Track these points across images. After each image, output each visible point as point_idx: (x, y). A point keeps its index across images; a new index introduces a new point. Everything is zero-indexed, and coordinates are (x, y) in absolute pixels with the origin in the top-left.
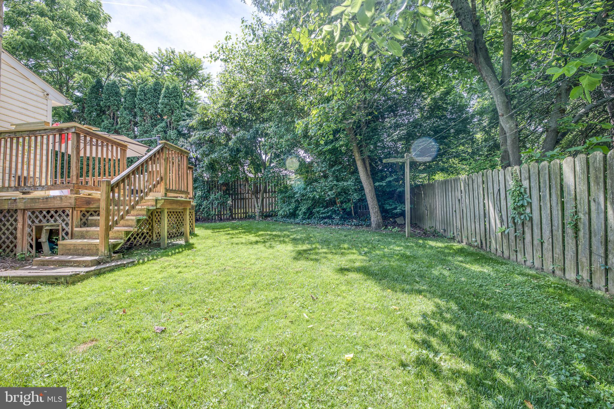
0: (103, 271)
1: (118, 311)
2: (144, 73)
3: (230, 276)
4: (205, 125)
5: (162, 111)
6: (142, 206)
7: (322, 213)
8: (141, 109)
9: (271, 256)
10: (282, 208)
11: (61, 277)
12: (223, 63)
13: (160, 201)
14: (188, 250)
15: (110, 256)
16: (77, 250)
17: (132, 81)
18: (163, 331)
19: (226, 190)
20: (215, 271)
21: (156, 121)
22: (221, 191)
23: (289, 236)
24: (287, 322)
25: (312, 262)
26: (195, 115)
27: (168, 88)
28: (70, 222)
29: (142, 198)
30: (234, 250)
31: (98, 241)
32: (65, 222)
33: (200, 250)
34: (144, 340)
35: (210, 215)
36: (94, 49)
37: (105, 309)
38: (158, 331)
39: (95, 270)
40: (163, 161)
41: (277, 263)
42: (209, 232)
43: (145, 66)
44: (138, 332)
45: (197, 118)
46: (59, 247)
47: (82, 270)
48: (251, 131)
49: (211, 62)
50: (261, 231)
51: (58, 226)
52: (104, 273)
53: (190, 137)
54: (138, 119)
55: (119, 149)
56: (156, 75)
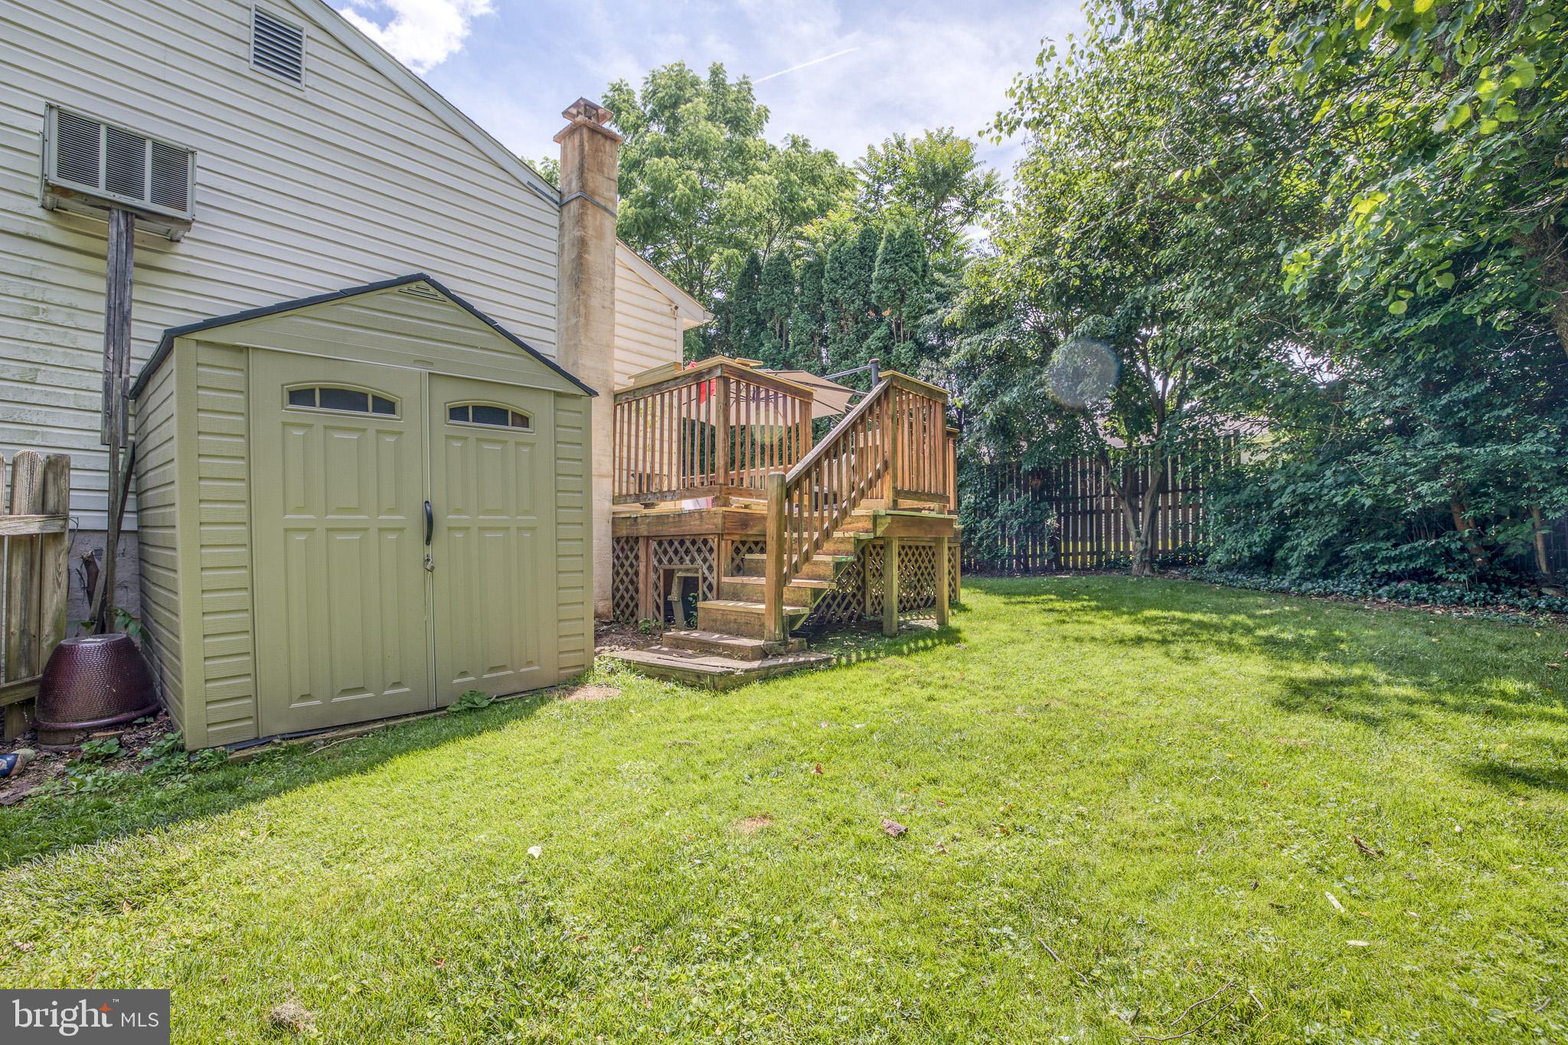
0: (773, 672)
1: (806, 764)
2: (837, 215)
3: (1062, 726)
4: (984, 316)
5: (880, 298)
6: (844, 531)
7: (1383, 561)
8: (834, 303)
9: (1188, 687)
10: (1220, 542)
11: (705, 674)
12: (1030, 133)
13: (883, 521)
14: (948, 643)
15: (785, 643)
16: (727, 622)
17: (814, 242)
18: (902, 835)
19: (1042, 488)
20: (1019, 710)
21: (866, 325)
22: (1026, 492)
23: (1249, 631)
24: (1262, 904)
25: (1352, 725)
26: (957, 294)
27: (891, 239)
28: (715, 564)
29: (844, 513)
30: (1071, 658)
31: (763, 606)
32: (707, 564)
33: (976, 648)
34: (862, 844)
35: (996, 556)
36: (744, 191)
37: (783, 757)
38: (889, 831)
39: (759, 669)
40: (888, 422)
41: (1213, 711)
42: (997, 602)
43: (840, 199)
44: (848, 822)
45: (964, 299)
46: (701, 614)
47: (739, 666)
48: (1118, 311)
49: (999, 138)
50: (1150, 607)
51: (697, 571)
52: (775, 677)
53: (946, 354)
54: (829, 326)
55: (797, 402)
56: (864, 214)
